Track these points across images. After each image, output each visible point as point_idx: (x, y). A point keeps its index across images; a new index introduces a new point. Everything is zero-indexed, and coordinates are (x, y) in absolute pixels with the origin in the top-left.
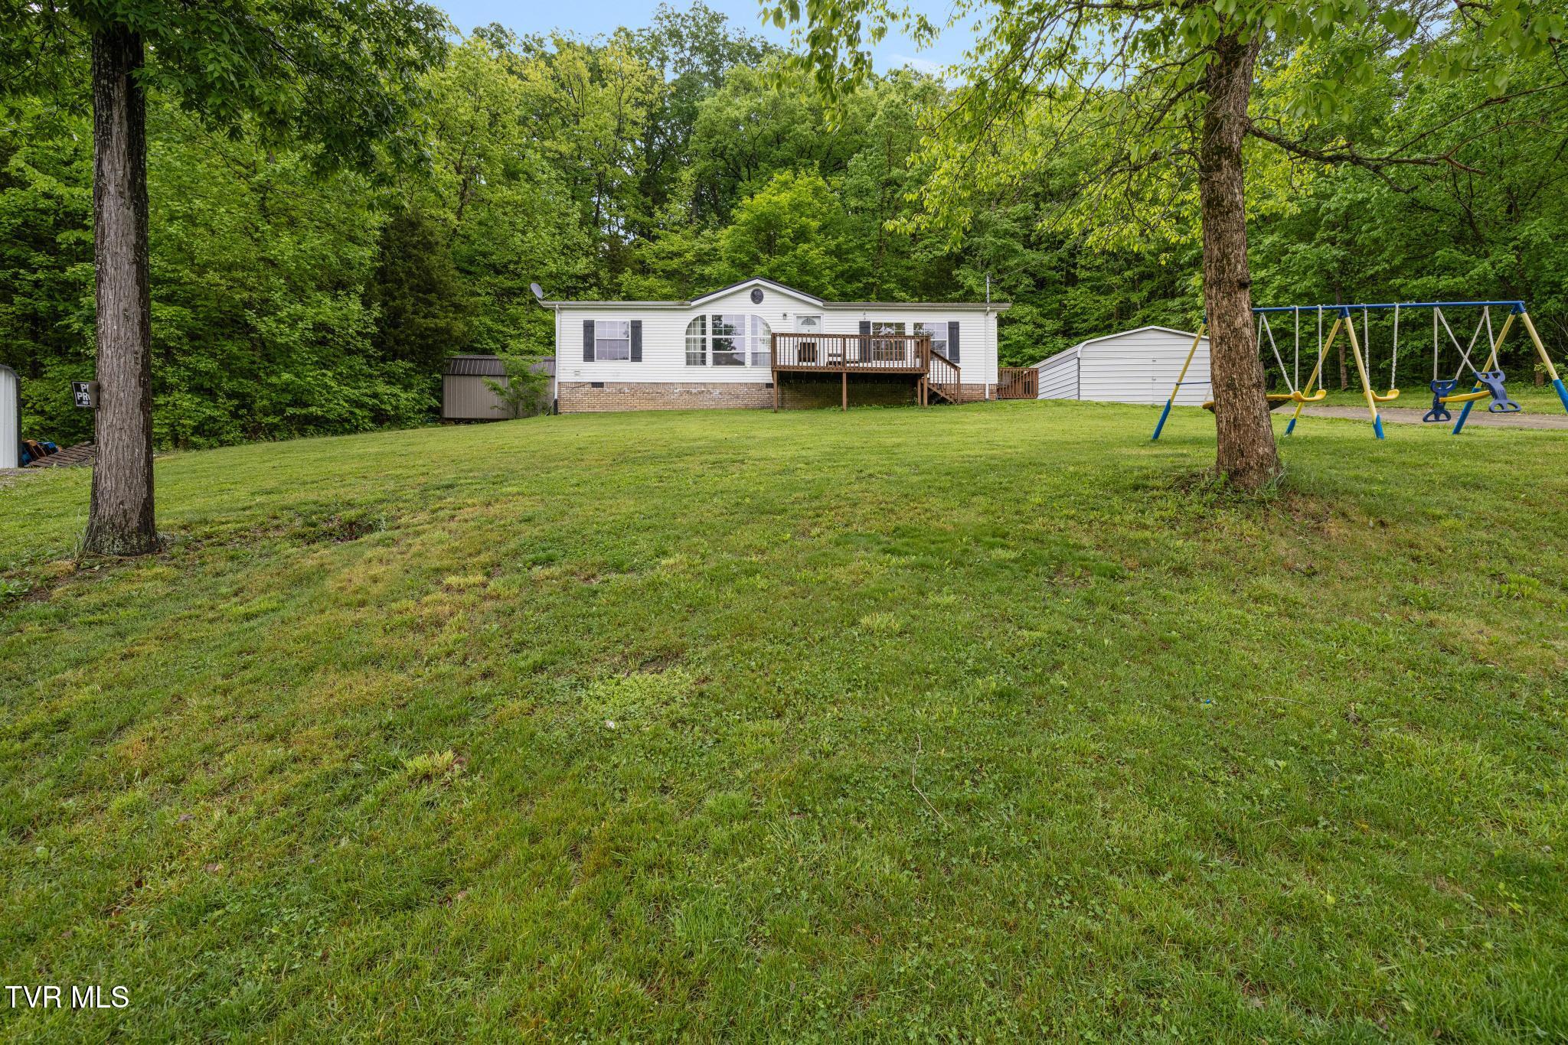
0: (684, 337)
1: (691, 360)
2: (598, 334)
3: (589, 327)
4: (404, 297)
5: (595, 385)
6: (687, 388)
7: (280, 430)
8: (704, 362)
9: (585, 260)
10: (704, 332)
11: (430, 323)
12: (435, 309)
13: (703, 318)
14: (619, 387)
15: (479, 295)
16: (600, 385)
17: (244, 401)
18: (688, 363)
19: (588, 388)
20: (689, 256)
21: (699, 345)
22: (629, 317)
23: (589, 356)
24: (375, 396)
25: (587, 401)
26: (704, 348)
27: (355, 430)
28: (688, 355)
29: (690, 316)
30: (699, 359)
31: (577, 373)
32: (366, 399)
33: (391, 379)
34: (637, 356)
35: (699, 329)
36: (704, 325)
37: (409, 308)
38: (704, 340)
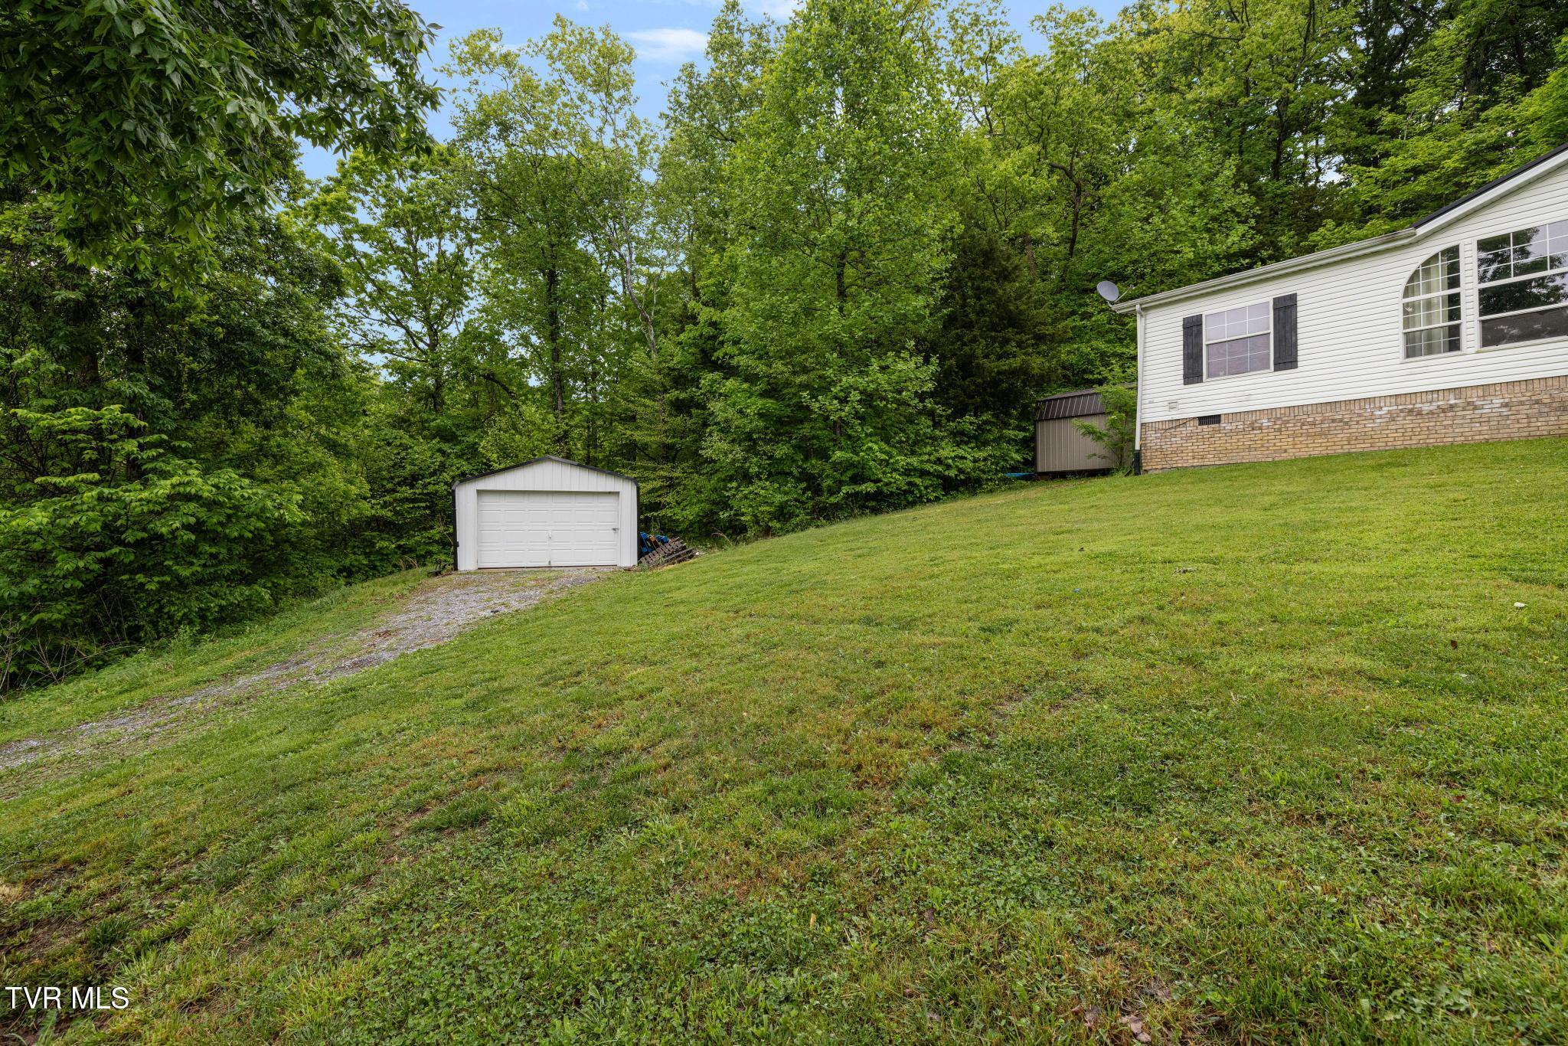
0: (1400, 301)
1: (1415, 346)
2: (1210, 335)
3: (1193, 328)
4: (974, 340)
5: (1204, 420)
6: (1408, 406)
7: (841, 509)
8: (1454, 345)
9: (1242, 229)
10: (1454, 282)
11: (1005, 365)
12: (1012, 347)
13: (1453, 252)
14: (1250, 421)
15: (1091, 315)
16: (1215, 419)
17: (812, 483)
18: (1411, 352)
19: (1191, 427)
20: (1450, 164)
21: (1441, 310)
22: (1265, 295)
23: (1193, 373)
24: (939, 461)
25: (1192, 450)
26: (1454, 314)
27: (919, 501)
28: (1410, 338)
29: (1414, 259)
30: (1441, 339)
31: (1172, 405)
32: (928, 467)
33: (960, 438)
34: (1286, 357)
35: (1439, 277)
36: (1454, 268)
37: (979, 352)
38: (1454, 300)
